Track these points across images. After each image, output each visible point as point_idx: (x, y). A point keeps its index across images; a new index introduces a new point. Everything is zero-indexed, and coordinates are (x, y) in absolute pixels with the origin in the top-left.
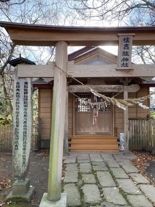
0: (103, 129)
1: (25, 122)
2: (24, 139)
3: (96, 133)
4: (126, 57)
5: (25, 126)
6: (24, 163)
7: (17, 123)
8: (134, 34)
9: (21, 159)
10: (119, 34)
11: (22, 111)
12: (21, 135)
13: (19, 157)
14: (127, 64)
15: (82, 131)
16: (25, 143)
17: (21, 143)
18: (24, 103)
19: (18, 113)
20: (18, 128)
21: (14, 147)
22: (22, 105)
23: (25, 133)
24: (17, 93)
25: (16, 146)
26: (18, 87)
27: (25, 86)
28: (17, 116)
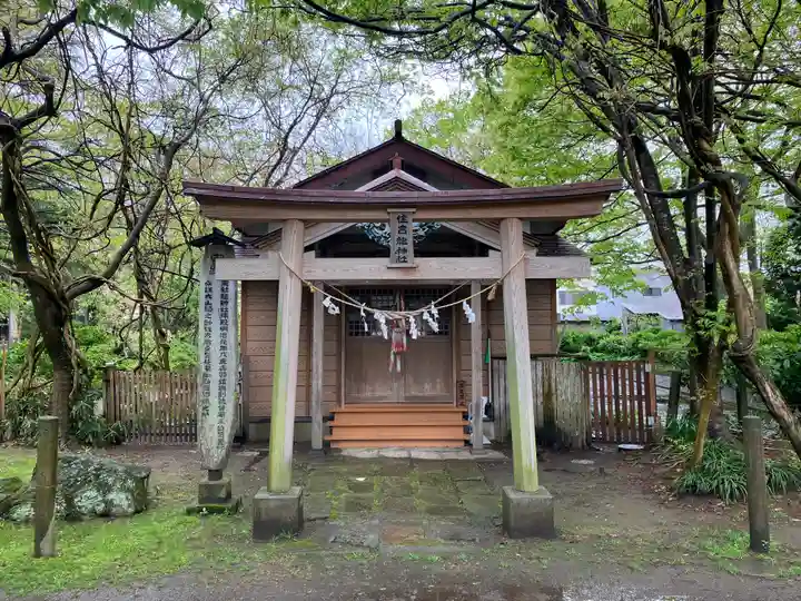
0: (427, 386)
1: (223, 361)
2: (220, 395)
3: (406, 398)
4: (402, 247)
5: (223, 368)
6: (220, 442)
7: (207, 362)
8: (414, 210)
9: (214, 435)
10: (389, 210)
11: (216, 338)
12: (214, 388)
13: (210, 430)
14: (404, 258)
15: (369, 394)
16: (222, 401)
17: (214, 401)
18: (222, 323)
19: (208, 342)
20: (209, 373)
21: (200, 410)
22: (216, 326)
23: (222, 382)
24: (208, 303)
25: (205, 408)
26: (209, 290)
27: (222, 290)
28: (208, 349)
